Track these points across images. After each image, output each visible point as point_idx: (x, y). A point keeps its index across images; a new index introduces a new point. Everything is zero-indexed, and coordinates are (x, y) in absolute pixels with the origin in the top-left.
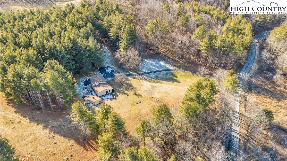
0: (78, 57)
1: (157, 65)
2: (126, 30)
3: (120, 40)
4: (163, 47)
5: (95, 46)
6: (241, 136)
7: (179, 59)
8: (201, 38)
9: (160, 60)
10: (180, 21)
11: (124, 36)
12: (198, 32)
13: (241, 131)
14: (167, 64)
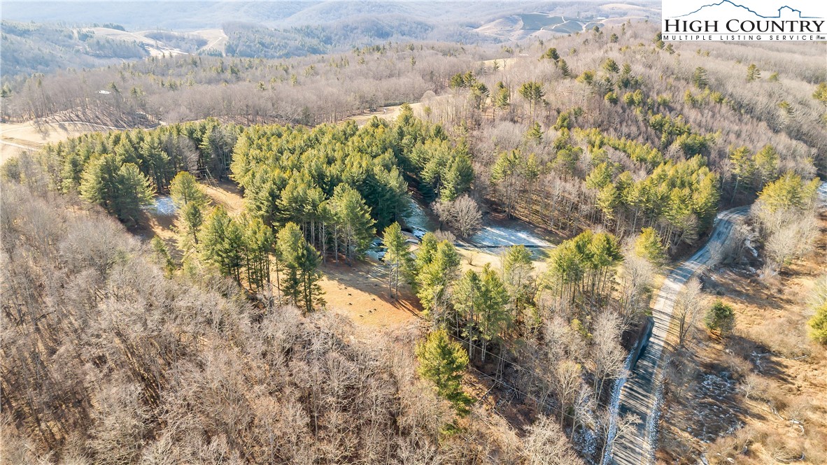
0: (372, 199)
1: (513, 238)
2: (455, 166)
3: (442, 185)
4: (526, 208)
5: (400, 186)
6: (669, 344)
7: (558, 230)
8: (601, 185)
9: (520, 231)
10: (561, 158)
11: (450, 175)
12: (594, 176)
13: (669, 338)
14: (533, 237)
